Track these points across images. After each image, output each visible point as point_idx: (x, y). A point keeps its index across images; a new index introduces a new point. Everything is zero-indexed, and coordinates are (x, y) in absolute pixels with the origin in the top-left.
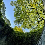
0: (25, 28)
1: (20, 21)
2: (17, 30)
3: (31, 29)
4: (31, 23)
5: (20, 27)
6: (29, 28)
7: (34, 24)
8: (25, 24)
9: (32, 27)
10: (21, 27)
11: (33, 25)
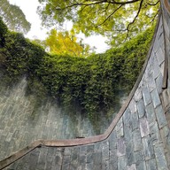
0: (87, 35)
1: (64, 9)
2: (58, 46)
3: (111, 33)
4: (110, 11)
5: (67, 33)
6: (103, 34)
7: (125, 12)
8: (86, 16)
9: (117, 23)
10: (72, 31)
11: (121, 16)
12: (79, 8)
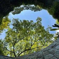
0: (6, 33)
1: (17, 27)
4: (12, 42)
7: (11, 47)
8: (13, 33)
11: (10, 45)
12: (16, 32)
